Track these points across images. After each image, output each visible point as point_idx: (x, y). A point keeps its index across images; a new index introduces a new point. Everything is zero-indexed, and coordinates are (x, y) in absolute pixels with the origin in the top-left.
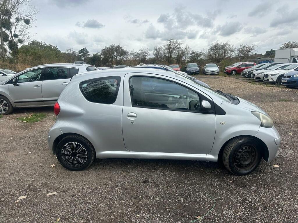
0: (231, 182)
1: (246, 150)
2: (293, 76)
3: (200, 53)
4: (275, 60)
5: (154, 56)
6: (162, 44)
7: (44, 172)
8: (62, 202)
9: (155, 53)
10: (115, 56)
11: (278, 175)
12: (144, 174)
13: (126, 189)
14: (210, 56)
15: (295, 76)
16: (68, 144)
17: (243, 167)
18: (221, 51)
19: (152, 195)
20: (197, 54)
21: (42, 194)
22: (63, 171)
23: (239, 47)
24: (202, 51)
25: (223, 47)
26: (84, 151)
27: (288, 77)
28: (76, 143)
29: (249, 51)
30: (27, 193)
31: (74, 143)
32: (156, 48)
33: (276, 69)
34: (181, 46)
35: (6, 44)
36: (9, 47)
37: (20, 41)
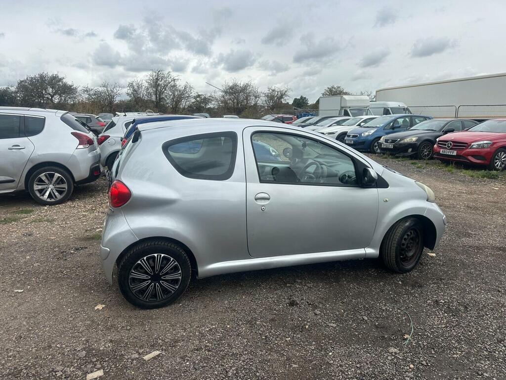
0: (401, 283)
1: (412, 236)
2: (360, 134)
3: (210, 96)
4: (320, 112)
5: (128, 98)
6: (143, 78)
7: (93, 321)
8: (188, 363)
9: (130, 92)
10: (49, 94)
11: (443, 265)
12: (279, 292)
13: (273, 320)
14: (225, 102)
15: (363, 135)
16: (145, 258)
17: (407, 260)
18: (242, 96)
19: (320, 321)
20: (205, 98)
21: (133, 360)
22: (132, 314)
23: (266, 91)
24: (213, 94)
25: (244, 89)
26: (175, 269)
27: (354, 136)
28: (161, 256)
29: (281, 97)
30: (99, 366)
31: (158, 255)
32: (132, 84)
33: (330, 126)
34: (177, 83)
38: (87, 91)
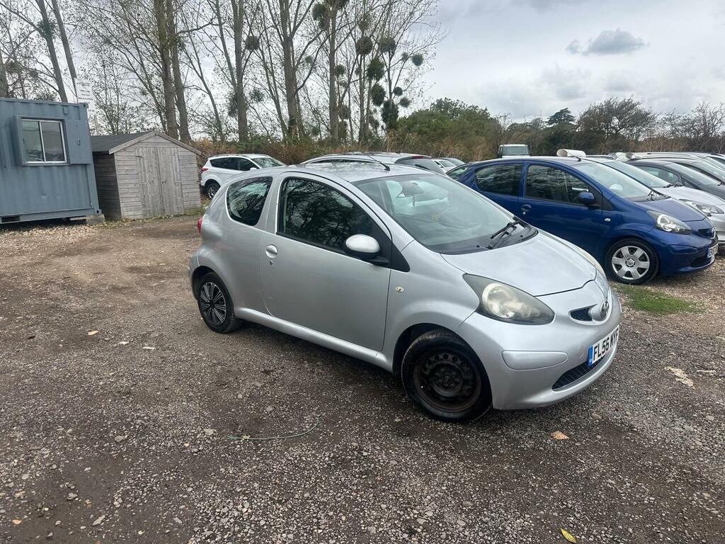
0: (398, 420)
10: (613, 128)
13: (229, 371)
16: (207, 284)
17: (438, 400)
21: (142, 345)
26: (222, 301)
30: (133, 340)
31: (213, 284)
35: (378, 109)
36: (382, 115)
37: (405, 103)
38: (670, 120)
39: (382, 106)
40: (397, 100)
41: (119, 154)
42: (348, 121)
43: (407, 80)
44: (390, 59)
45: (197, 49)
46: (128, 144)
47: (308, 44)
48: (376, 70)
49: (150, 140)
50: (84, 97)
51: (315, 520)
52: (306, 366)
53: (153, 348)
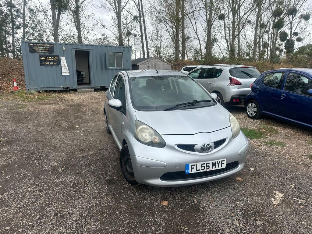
0: (115, 178)
35: (284, 43)
36: (285, 46)
37: (299, 40)
39: (286, 42)
40: (294, 38)
41: (141, 65)
42: (266, 49)
43: (302, 28)
44: (293, 18)
45: (196, 22)
46: (145, 61)
47: (244, 15)
48: (279, 25)
49: (153, 60)
50: (137, 44)
51: (39, 200)
52: (114, 151)
53: (82, 134)
